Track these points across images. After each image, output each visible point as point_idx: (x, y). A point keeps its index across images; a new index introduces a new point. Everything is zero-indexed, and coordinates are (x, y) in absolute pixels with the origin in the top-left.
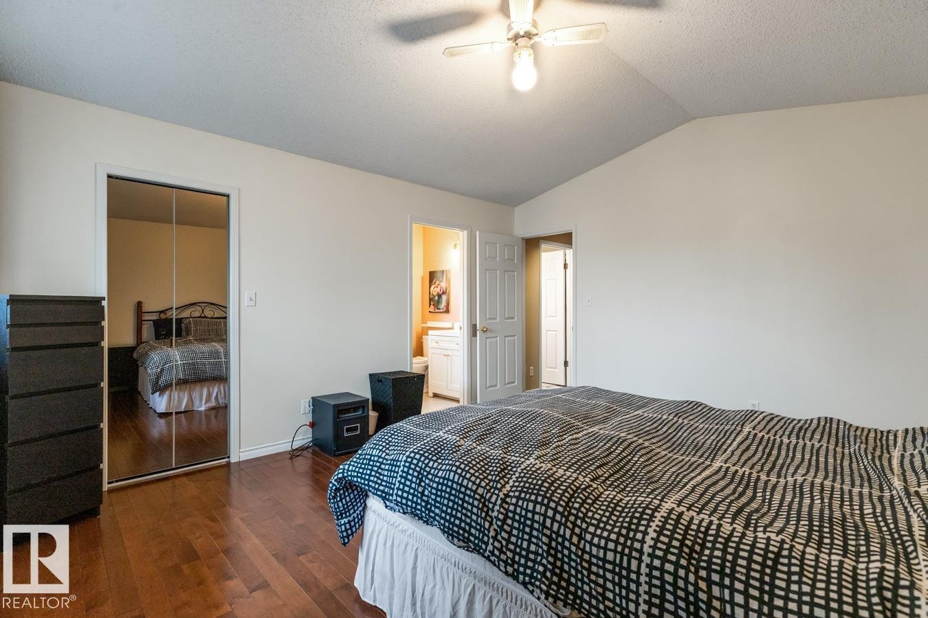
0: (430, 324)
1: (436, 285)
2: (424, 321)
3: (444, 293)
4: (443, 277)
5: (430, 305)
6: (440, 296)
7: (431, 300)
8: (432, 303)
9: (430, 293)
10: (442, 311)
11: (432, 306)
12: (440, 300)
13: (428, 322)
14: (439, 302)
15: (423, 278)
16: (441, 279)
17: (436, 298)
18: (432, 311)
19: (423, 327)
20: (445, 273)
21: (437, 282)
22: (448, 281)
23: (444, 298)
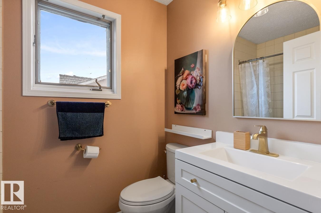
0: (177, 129)
1: (185, 76)
2: (168, 125)
3: (197, 85)
4: (195, 64)
5: (176, 103)
6: (190, 90)
7: (177, 97)
8: (178, 101)
9: (176, 88)
10: (194, 111)
11: (179, 106)
12: (191, 97)
13: (173, 126)
14: (189, 99)
15: (166, 71)
16: (192, 66)
17: (185, 93)
18: (179, 111)
19: (166, 133)
20: (199, 55)
21: (187, 72)
22: (204, 67)
23: (198, 93)
